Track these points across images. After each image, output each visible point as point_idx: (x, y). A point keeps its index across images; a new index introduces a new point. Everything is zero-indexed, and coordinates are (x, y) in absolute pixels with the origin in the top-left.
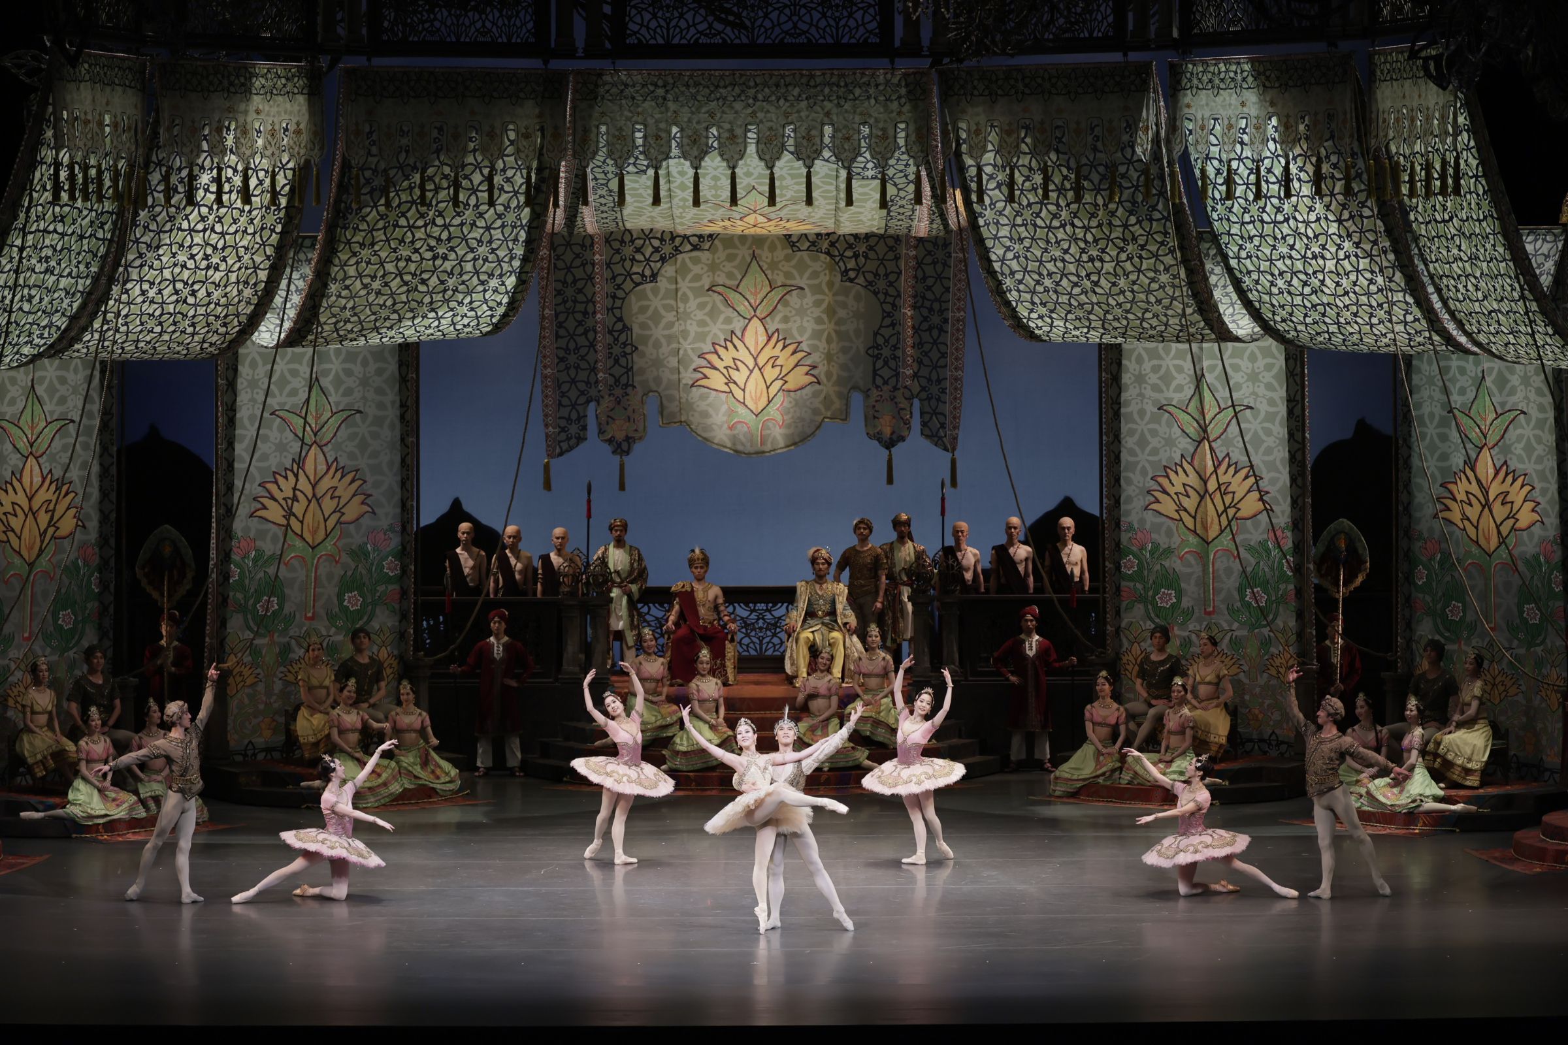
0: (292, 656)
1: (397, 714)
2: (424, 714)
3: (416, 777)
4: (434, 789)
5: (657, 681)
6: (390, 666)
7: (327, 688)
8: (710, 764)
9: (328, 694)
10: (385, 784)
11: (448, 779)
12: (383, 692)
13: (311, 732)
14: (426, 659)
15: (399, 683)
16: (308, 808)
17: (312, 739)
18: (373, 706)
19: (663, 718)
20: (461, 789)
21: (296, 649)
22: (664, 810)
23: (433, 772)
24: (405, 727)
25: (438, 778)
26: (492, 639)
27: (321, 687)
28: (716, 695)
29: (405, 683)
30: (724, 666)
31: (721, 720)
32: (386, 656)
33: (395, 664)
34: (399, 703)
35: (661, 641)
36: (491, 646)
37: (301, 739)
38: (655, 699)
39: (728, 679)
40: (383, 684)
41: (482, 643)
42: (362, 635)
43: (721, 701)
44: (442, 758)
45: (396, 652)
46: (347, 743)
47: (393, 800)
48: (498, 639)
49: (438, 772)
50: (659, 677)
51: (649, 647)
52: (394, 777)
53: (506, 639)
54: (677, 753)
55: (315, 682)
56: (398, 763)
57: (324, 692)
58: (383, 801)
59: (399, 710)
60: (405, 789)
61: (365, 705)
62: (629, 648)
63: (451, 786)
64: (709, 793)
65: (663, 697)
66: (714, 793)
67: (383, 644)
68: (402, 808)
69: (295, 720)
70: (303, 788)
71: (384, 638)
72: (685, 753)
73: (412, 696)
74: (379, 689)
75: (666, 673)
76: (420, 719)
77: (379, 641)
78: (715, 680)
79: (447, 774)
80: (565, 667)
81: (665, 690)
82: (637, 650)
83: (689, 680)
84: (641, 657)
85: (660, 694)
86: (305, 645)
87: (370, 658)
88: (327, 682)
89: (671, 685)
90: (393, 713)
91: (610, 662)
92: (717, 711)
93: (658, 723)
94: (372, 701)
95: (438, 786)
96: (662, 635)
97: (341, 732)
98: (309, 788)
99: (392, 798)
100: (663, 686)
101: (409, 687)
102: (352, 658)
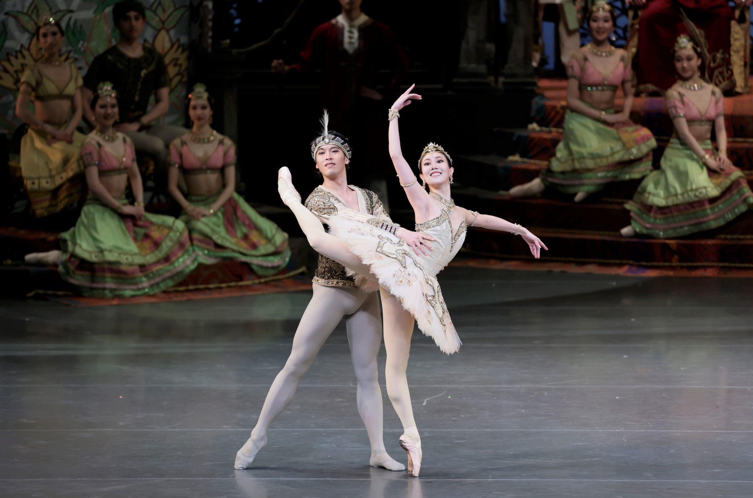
0: (9, 44)
1: (183, 143)
2: (228, 142)
3: (218, 246)
4: (247, 265)
5: (614, 88)
6: (175, 62)
7: (71, 98)
8: (704, 227)
9: (73, 109)
10: (167, 259)
11: (270, 249)
12: (164, 105)
13: (46, 173)
14: (235, 51)
15: (190, 90)
16: (37, 297)
17: (46, 185)
18: (143, 128)
19: (626, 148)
20: (291, 266)
21: (17, 33)
22: (627, 301)
23: (246, 237)
24: (197, 164)
25: (254, 246)
26: (341, 19)
27: (61, 96)
28: (712, 113)
29: (200, 89)
30: (727, 62)
31: (723, 154)
32: (167, 45)
33: (183, 59)
34: (188, 124)
35: (623, 21)
36: (338, 31)
37: (28, 184)
38: (611, 118)
39: (734, 85)
40: (164, 92)
41: (324, 26)
42: (132, 14)
43: (721, 122)
44: (263, 214)
45: (184, 40)
46: (109, 188)
47: (180, 284)
48: (350, 18)
49: (254, 237)
50: (617, 81)
51: (600, 31)
52: (182, 246)
53: (363, 18)
54: (648, 208)
55: (50, 87)
56: (187, 223)
57: (65, 104)
58: (163, 286)
59: (187, 136)
60: (200, 265)
61: (134, 127)
62: (570, 33)
63: (276, 261)
64: (699, 273)
65: (625, 116)
66: (710, 273)
67: (163, 26)
68: (200, 296)
69: (17, 151)
70: (30, 264)
71: (163, 16)
72: (662, 210)
73: (208, 112)
74: (158, 101)
75: (629, 74)
76: (221, 150)
77: (155, 21)
78: (710, 87)
79: (269, 240)
80: (463, 65)
81: (629, 103)
82: (583, 36)
83: (669, 85)
84: (589, 47)
85: (619, 110)
86: (31, 27)
87: (144, 48)
88: (71, 89)
89: (637, 94)
90: (177, 142)
91: (537, 56)
92: (714, 138)
93: (617, 157)
94: (145, 120)
95: (255, 261)
96: (624, 12)
97: (102, 173)
98: (40, 263)
99: (178, 280)
100: (626, 95)
101: (205, 95)
102: (113, 50)
